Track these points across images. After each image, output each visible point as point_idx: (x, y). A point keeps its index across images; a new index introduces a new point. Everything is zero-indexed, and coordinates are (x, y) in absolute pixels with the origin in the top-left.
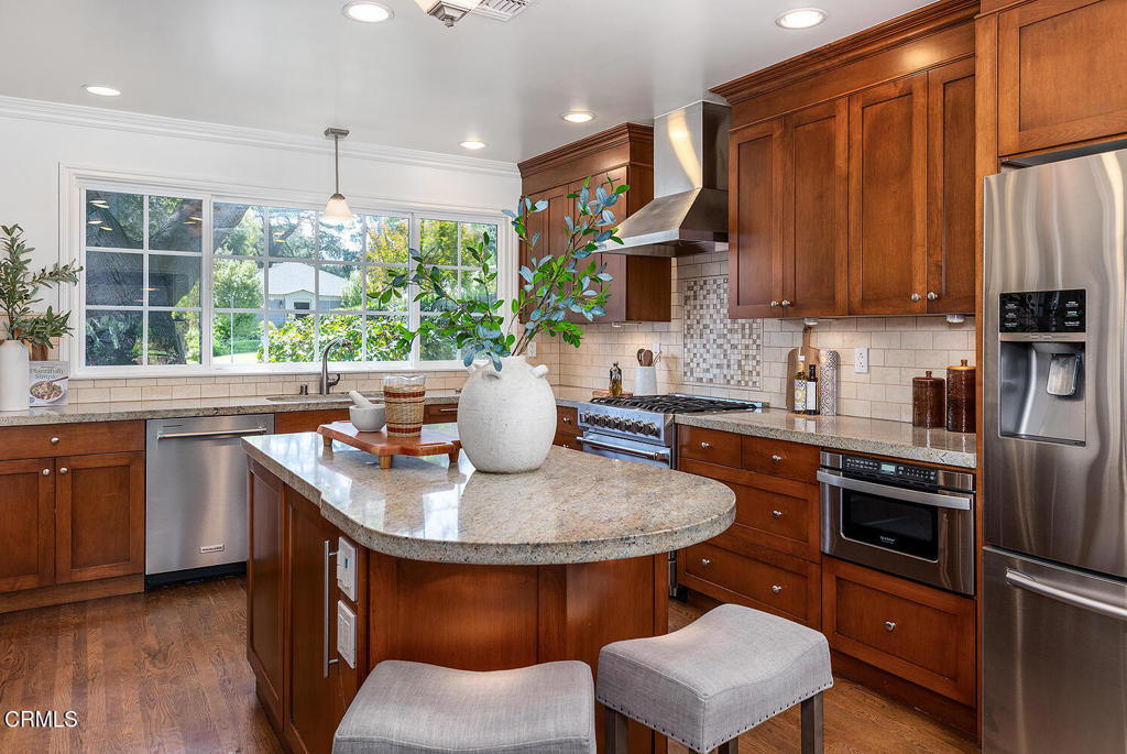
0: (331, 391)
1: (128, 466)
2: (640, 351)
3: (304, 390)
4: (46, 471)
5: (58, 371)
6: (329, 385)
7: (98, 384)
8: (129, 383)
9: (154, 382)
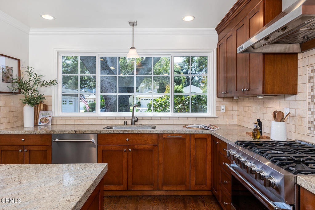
0: (135, 124)
1: (46, 150)
2: (275, 112)
3: (126, 123)
4: (21, 150)
5: (49, 114)
6: (135, 121)
7: (62, 119)
8: (71, 118)
9: (78, 118)
